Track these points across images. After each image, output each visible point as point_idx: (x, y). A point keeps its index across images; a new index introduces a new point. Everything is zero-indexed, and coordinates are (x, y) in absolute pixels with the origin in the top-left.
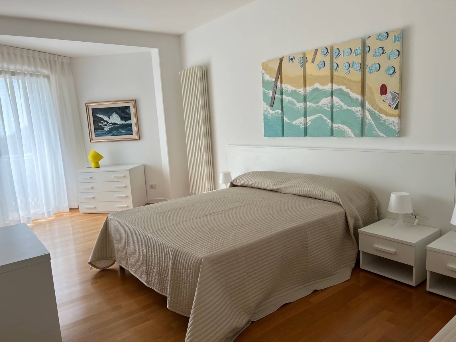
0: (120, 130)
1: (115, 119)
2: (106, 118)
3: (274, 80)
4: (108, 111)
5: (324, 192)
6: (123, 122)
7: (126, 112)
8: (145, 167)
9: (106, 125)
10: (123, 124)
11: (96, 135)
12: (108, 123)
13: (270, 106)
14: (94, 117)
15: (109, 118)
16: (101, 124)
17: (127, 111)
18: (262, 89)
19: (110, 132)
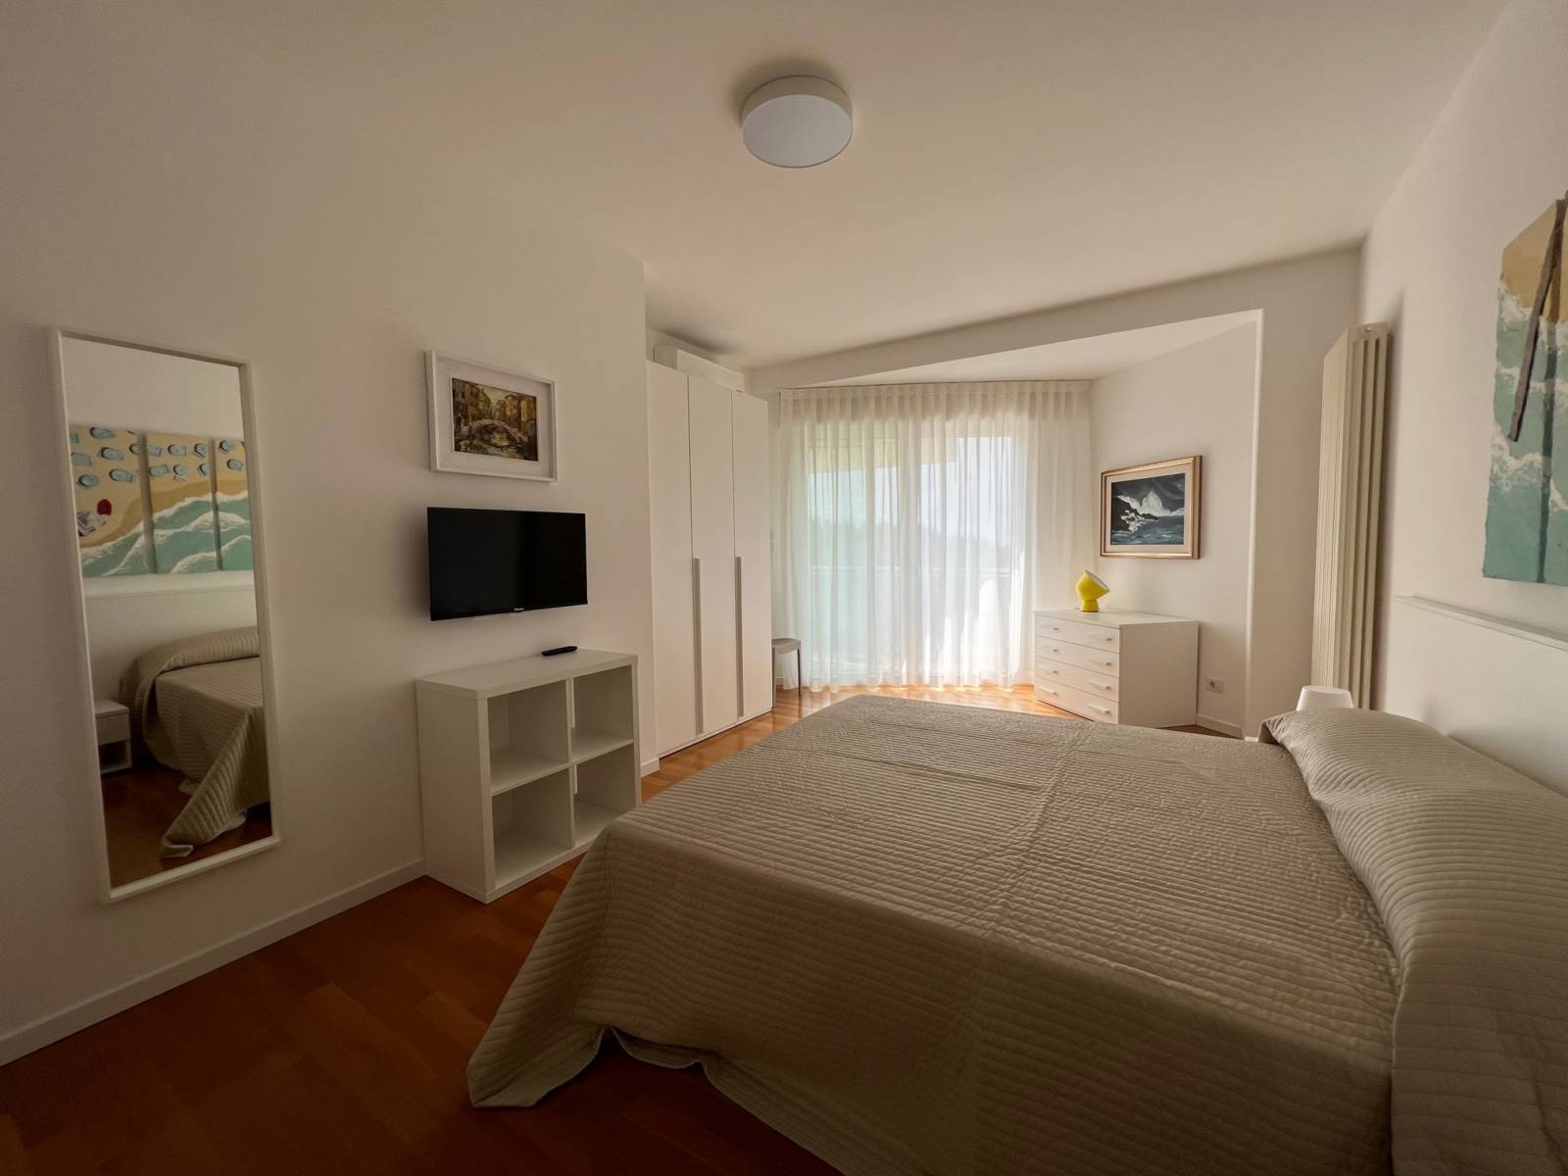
1: (1152, 505)
2: (1134, 505)
4: (1137, 488)
6: (1167, 513)
7: (1175, 487)
8: (1201, 629)
9: (1133, 519)
12: (1137, 513)
13: (1509, 437)
14: (1115, 501)
15: (1141, 504)
16: (1123, 518)
17: (1179, 485)
18: (1494, 363)
19: (1139, 536)
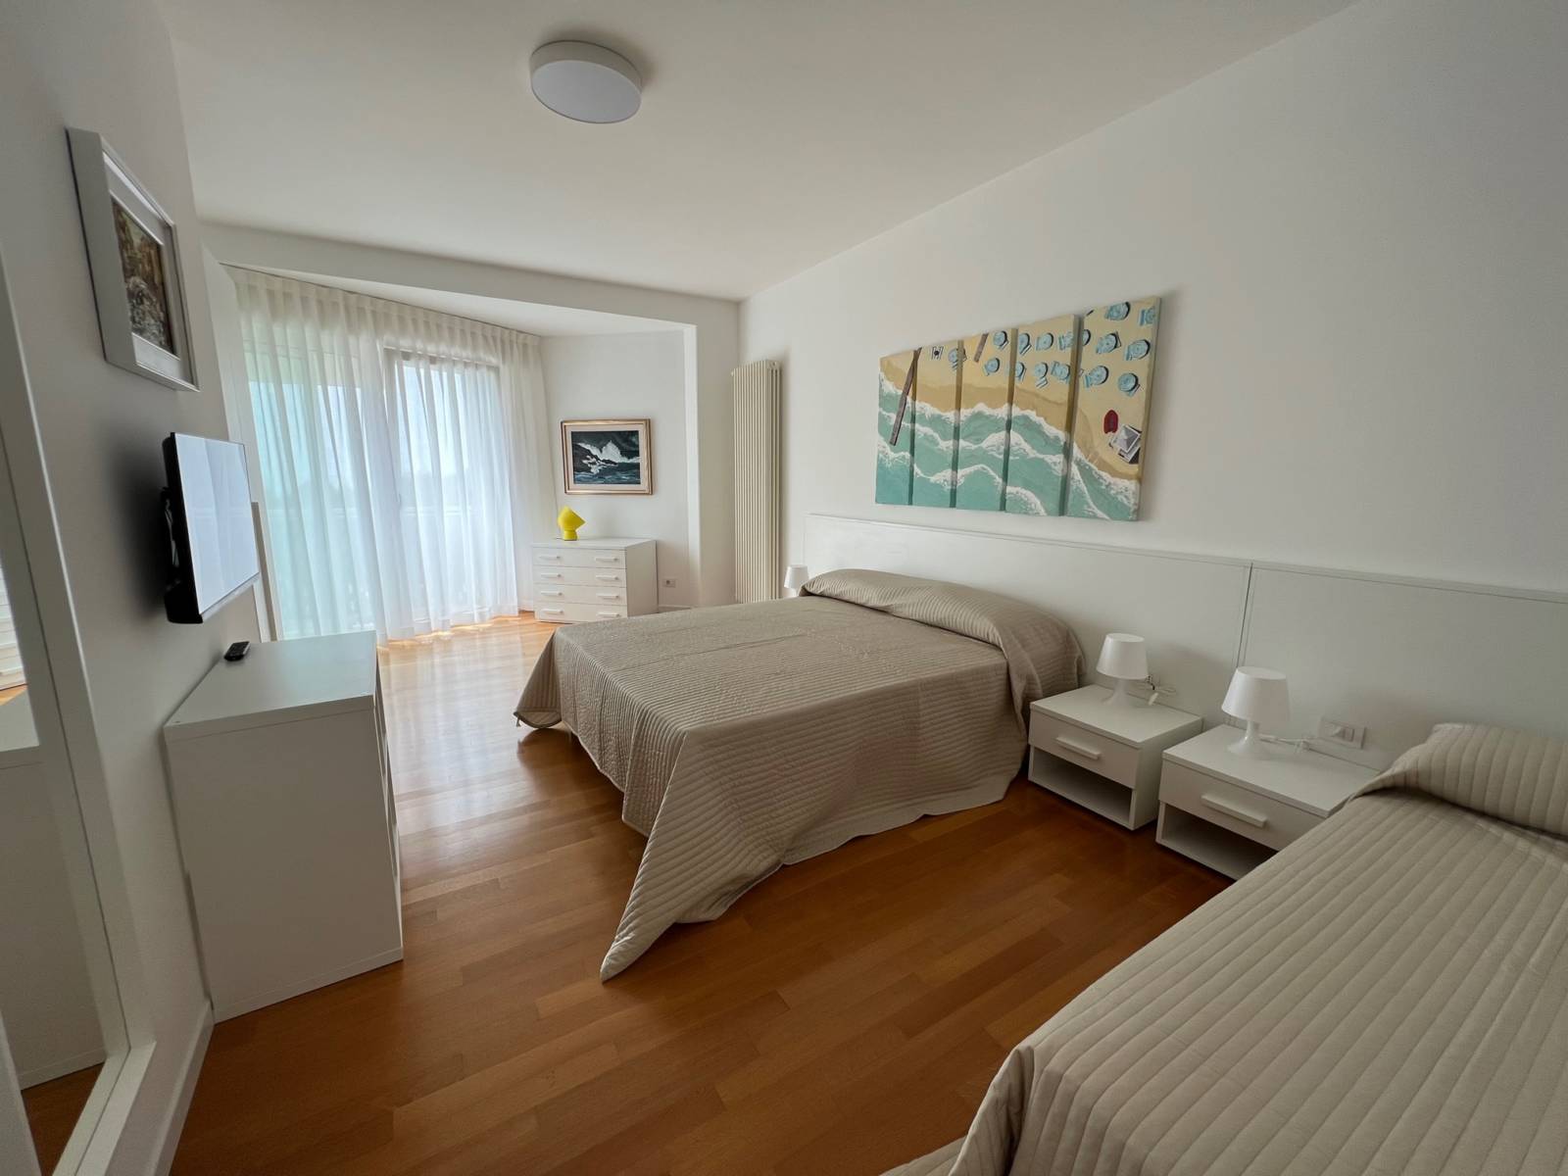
0: (619, 474)
1: (612, 453)
2: (595, 451)
3: (900, 392)
4: (600, 438)
5: (971, 620)
6: (625, 460)
7: (631, 441)
8: (657, 546)
9: (594, 463)
10: (624, 463)
11: (576, 481)
12: (598, 459)
13: (891, 443)
14: (575, 447)
15: (601, 451)
16: (585, 462)
17: (634, 439)
18: (878, 409)
19: (601, 477)
